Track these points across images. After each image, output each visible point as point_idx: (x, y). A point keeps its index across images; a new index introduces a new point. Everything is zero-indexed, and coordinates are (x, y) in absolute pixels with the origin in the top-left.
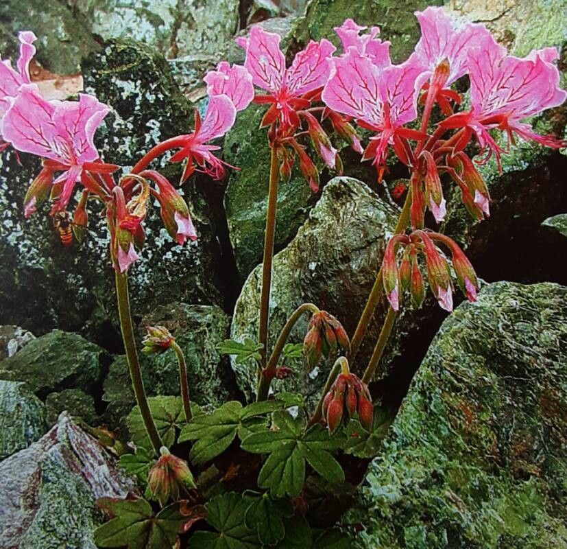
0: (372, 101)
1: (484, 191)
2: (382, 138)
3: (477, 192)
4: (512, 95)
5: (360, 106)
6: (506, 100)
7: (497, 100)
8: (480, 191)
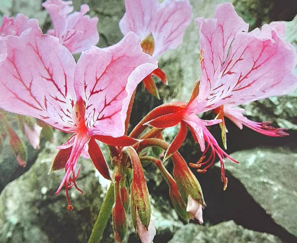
0: (61, 97)
1: (198, 197)
2: (74, 144)
3: (190, 198)
4: (239, 82)
5: (43, 104)
6: (231, 89)
7: (221, 89)
8: (193, 197)
